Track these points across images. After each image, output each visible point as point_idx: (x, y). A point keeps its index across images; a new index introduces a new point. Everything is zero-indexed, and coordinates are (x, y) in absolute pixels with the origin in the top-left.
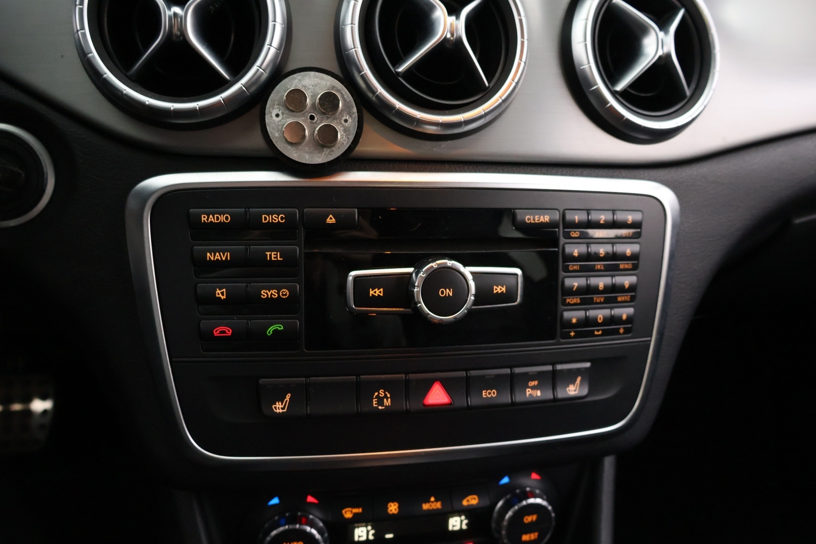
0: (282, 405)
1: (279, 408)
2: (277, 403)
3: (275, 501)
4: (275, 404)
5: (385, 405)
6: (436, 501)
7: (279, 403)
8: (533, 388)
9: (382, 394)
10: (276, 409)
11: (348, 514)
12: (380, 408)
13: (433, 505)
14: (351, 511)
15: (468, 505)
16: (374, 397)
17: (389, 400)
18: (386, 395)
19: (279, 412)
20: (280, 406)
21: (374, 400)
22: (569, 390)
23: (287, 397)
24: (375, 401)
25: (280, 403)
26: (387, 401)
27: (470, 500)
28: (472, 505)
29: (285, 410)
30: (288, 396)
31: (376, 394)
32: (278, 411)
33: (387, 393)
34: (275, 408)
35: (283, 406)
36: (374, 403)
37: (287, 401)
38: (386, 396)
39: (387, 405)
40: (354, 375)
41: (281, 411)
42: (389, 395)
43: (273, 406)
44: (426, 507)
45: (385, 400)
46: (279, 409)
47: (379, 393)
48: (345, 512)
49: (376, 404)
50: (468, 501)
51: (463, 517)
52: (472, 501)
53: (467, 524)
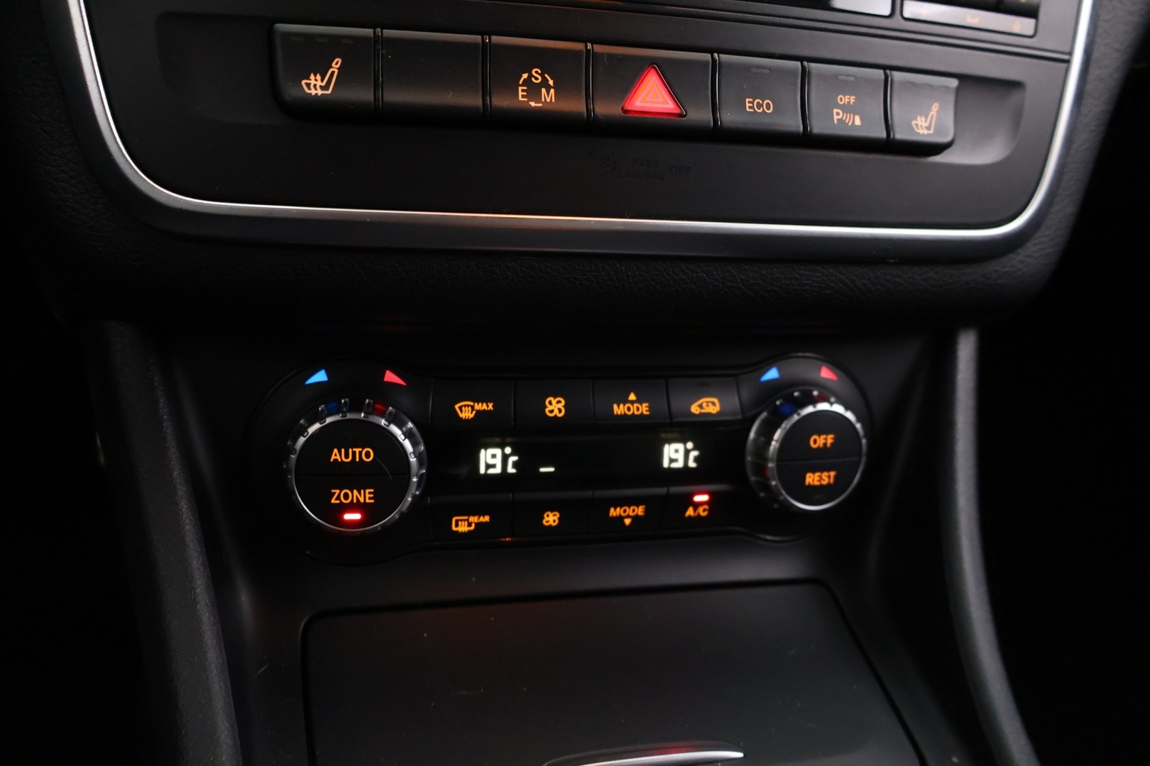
0: (322, 81)
1: (315, 86)
2: (312, 77)
3: (321, 376)
4: (309, 79)
5: (543, 100)
6: (640, 400)
7: (315, 76)
8: (846, 109)
9: (537, 79)
10: (309, 89)
11: (466, 411)
12: (533, 104)
13: (632, 407)
14: (473, 408)
15: (702, 415)
16: (521, 82)
17: (552, 91)
18: (545, 82)
19: (316, 94)
20: (319, 83)
21: (520, 88)
22: (917, 125)
23: (333, 65)
24: (523, 91)
25: (318, 77)
26: (548, 93)
27: (704, 405)
28: (709, 414)
29: (329, 92)
30: (336, 64)
31: (525, 76)
32: (313, 92)
33: (546, 75)
34: (308, 85)
35: (324, 84)
36: (521, 93)
37: (333, 72)
38: (545, 84)
39: (548, 100)
40: (479, 35)
41: (320, 92)
42: (551, 82)
43: (304, 82)
44: (619, 410)
45: (544, 90)
46: (316, 89)
47: (531, 76)
48: (460, 408)
49: (523, 96)
50: (701, 406)
51: (690, 445)
52: (708, 406)
53: (696, 459)
